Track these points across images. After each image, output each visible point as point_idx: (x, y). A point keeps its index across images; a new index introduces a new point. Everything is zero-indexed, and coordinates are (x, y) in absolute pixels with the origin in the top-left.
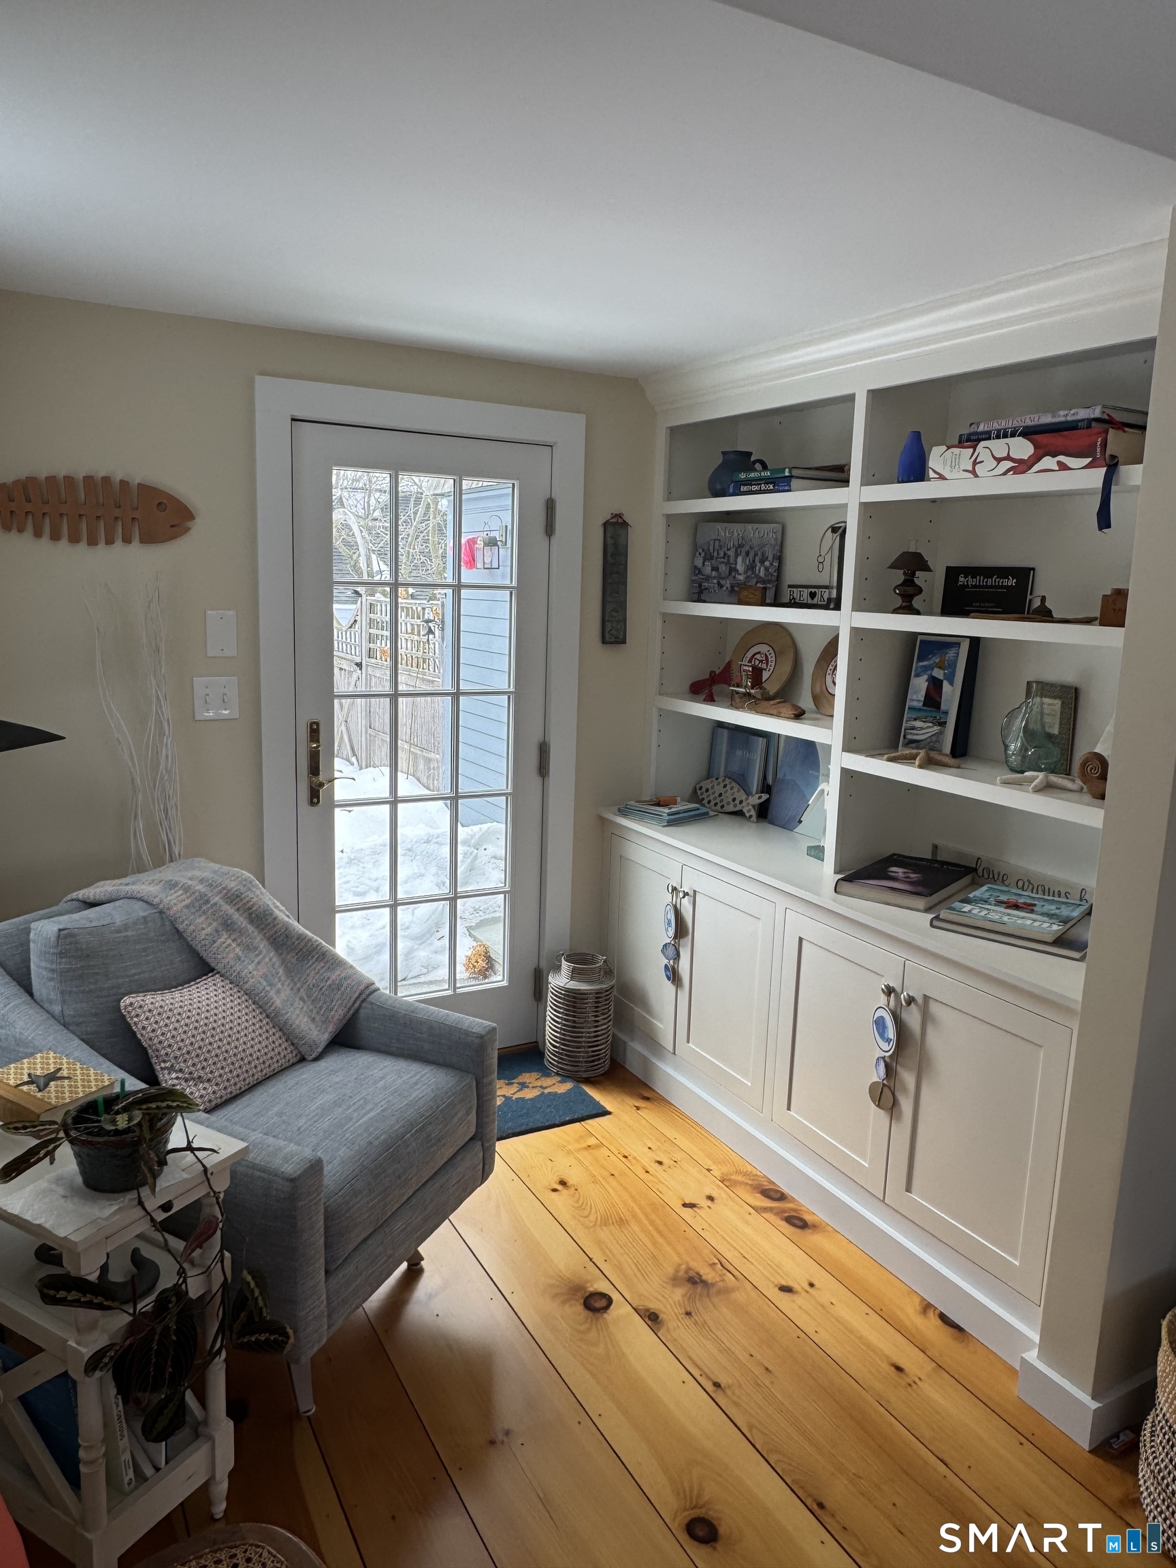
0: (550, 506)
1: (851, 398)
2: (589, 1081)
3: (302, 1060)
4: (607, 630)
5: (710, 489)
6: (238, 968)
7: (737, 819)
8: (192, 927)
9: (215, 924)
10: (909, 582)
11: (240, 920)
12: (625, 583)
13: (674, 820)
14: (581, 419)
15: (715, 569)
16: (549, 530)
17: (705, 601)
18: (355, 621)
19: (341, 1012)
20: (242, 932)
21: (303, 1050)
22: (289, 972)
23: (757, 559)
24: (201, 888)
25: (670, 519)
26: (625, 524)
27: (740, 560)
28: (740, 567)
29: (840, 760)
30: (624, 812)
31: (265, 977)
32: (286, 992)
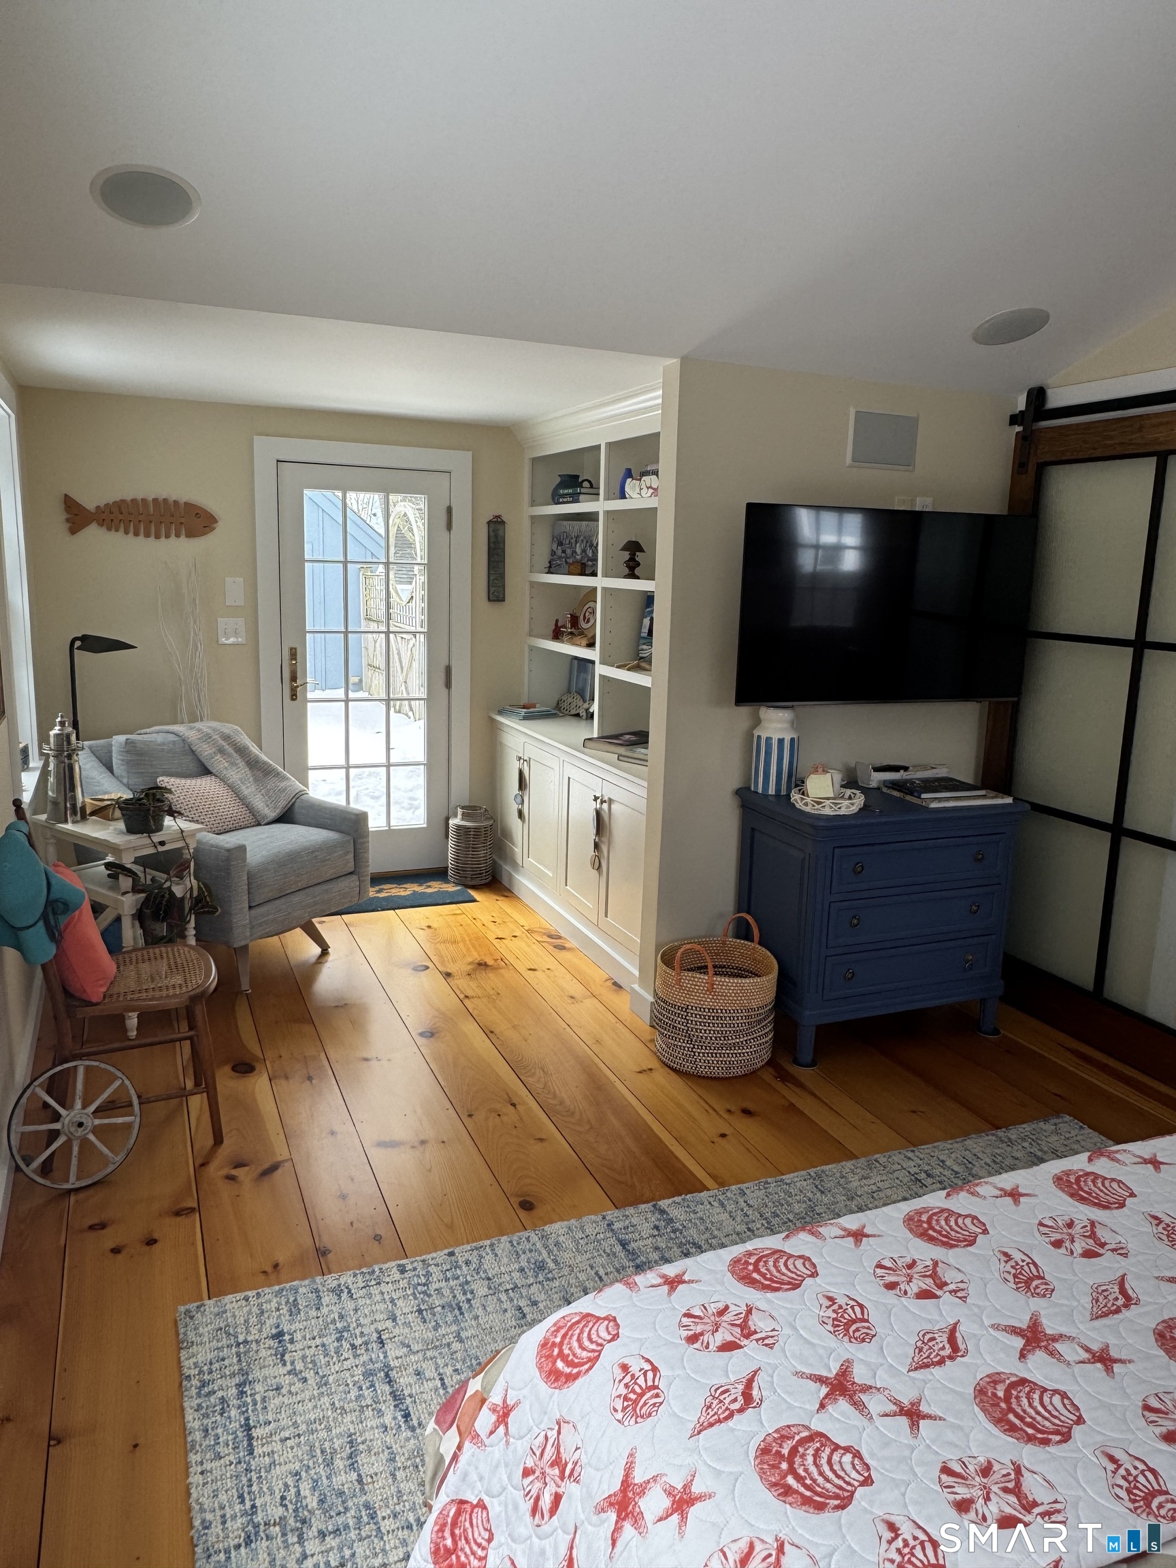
0: (449, 510)
1: (598, 447)
2: (474, 887)
3: (259, 824)
4: (491, 593)
5: (553, 499)
6: (225, 772)
7: (577, 718)
8: (200, 749)
9: (214, 749)
10: (632, 559)
11: (230, 750)
12: (503, 561)
13: (529, 716)
14: (468, 455)
15: (564, 552)
16: (449, 527)
17: (552, 573)
18: (412, 597)
19: (285, 803)
20: (230, 755)
21: (259, 818)
22: (256, 780)
23: (588, 545)
24: (209, 731)
25: (534, 519)
26: (503, 523)
27: (578, 545)
28: (578, 550)
29: (601, 670)
30: (500, 712)
31: (241, 779)
32: (253, 789)
